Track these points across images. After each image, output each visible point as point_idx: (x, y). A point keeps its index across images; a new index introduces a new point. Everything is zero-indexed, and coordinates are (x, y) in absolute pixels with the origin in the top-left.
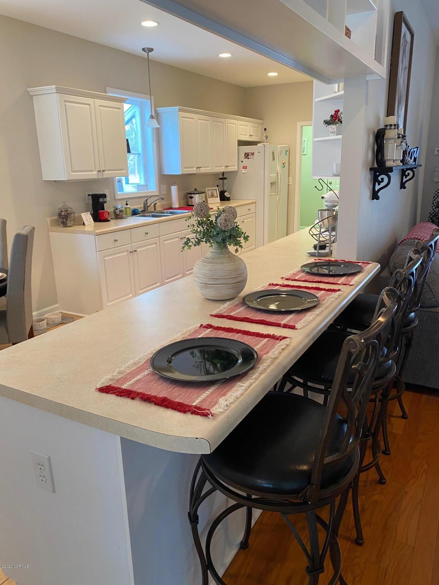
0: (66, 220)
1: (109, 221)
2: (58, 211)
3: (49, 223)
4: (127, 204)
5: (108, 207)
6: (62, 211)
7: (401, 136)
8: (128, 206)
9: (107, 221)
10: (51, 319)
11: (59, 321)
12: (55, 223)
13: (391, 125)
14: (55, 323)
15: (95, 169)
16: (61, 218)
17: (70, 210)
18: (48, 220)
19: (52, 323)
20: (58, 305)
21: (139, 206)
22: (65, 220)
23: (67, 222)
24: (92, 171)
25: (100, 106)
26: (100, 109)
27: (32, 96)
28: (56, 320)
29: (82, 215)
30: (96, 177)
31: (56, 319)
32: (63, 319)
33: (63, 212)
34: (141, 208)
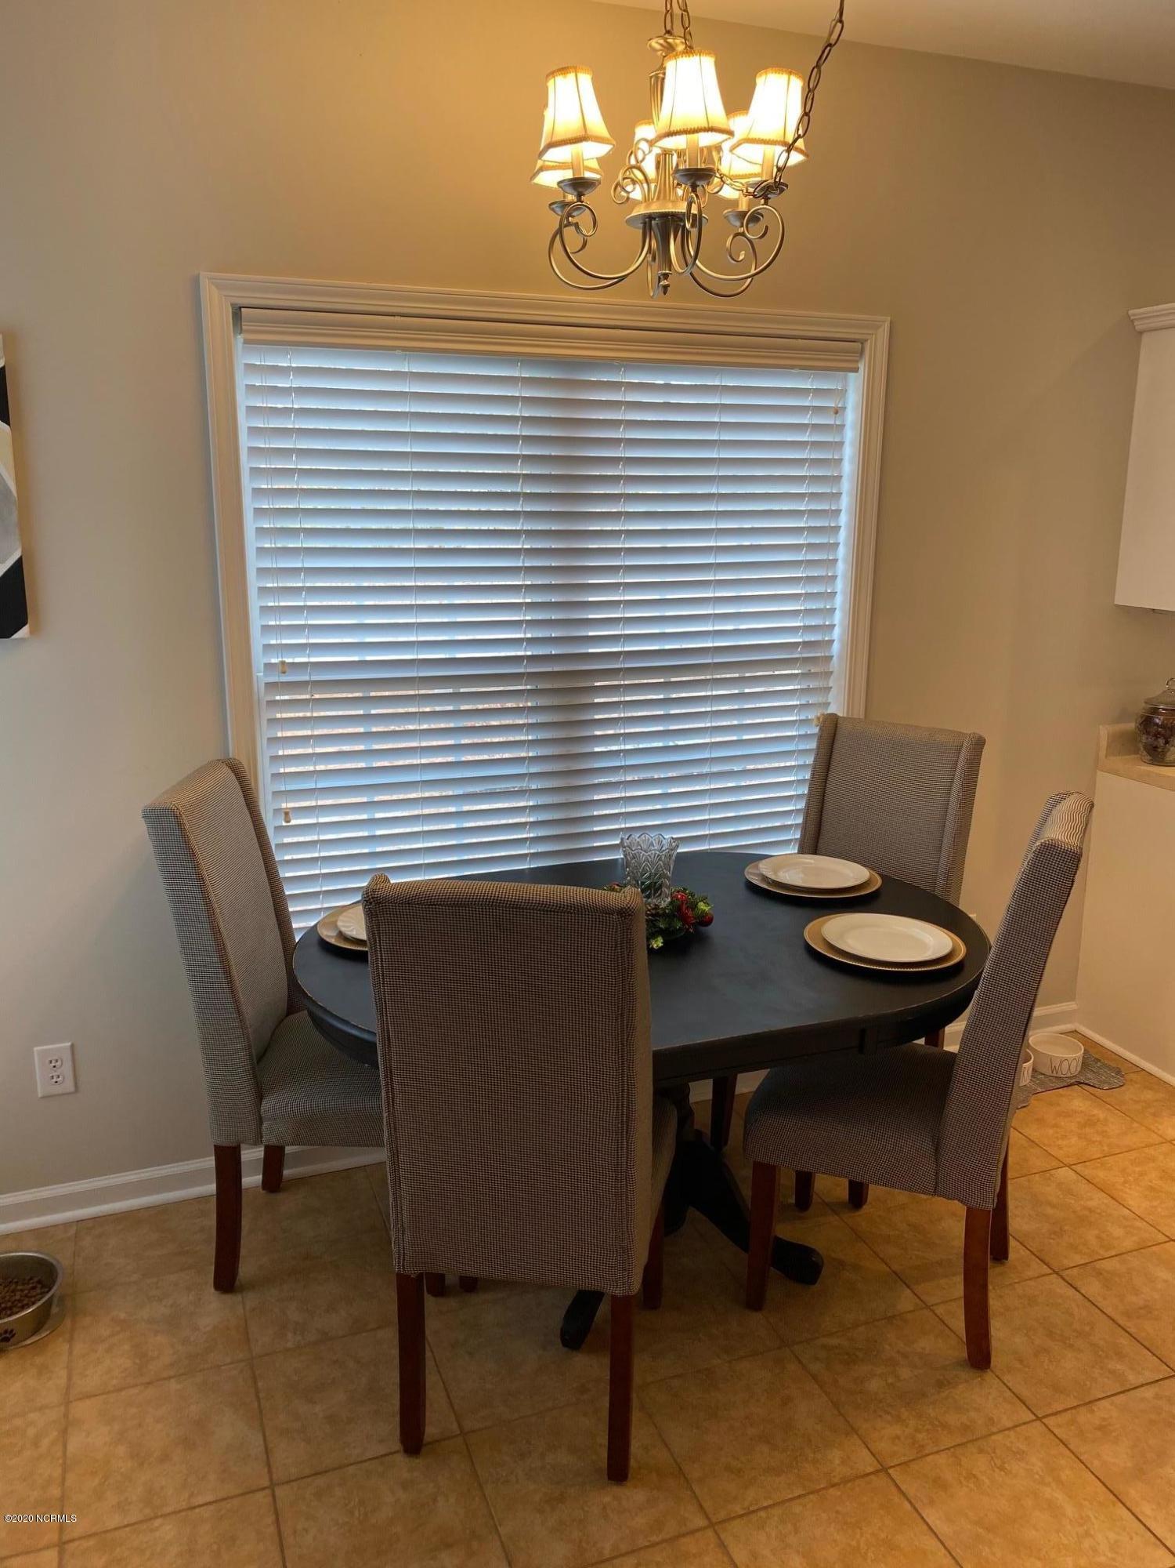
0: (1167, 742)
2: (1141, 708)
3: (1104, 743)
6: (1155, 711)
10: (1051, 1058)
11: (1073, 1070)
12: (1124, 744)
14: (1059, 1075)
16: (1148, 733)
18: (1104, 732)
19: (1049, 1073)
20: (1071, 1006)
22: (1161, 741)
23: (1169, 750)
27: (1141, 333)
28: (1065, 1065)
31: (1066, 1063)
32: (1085, 1065)
33: (1162, 714)
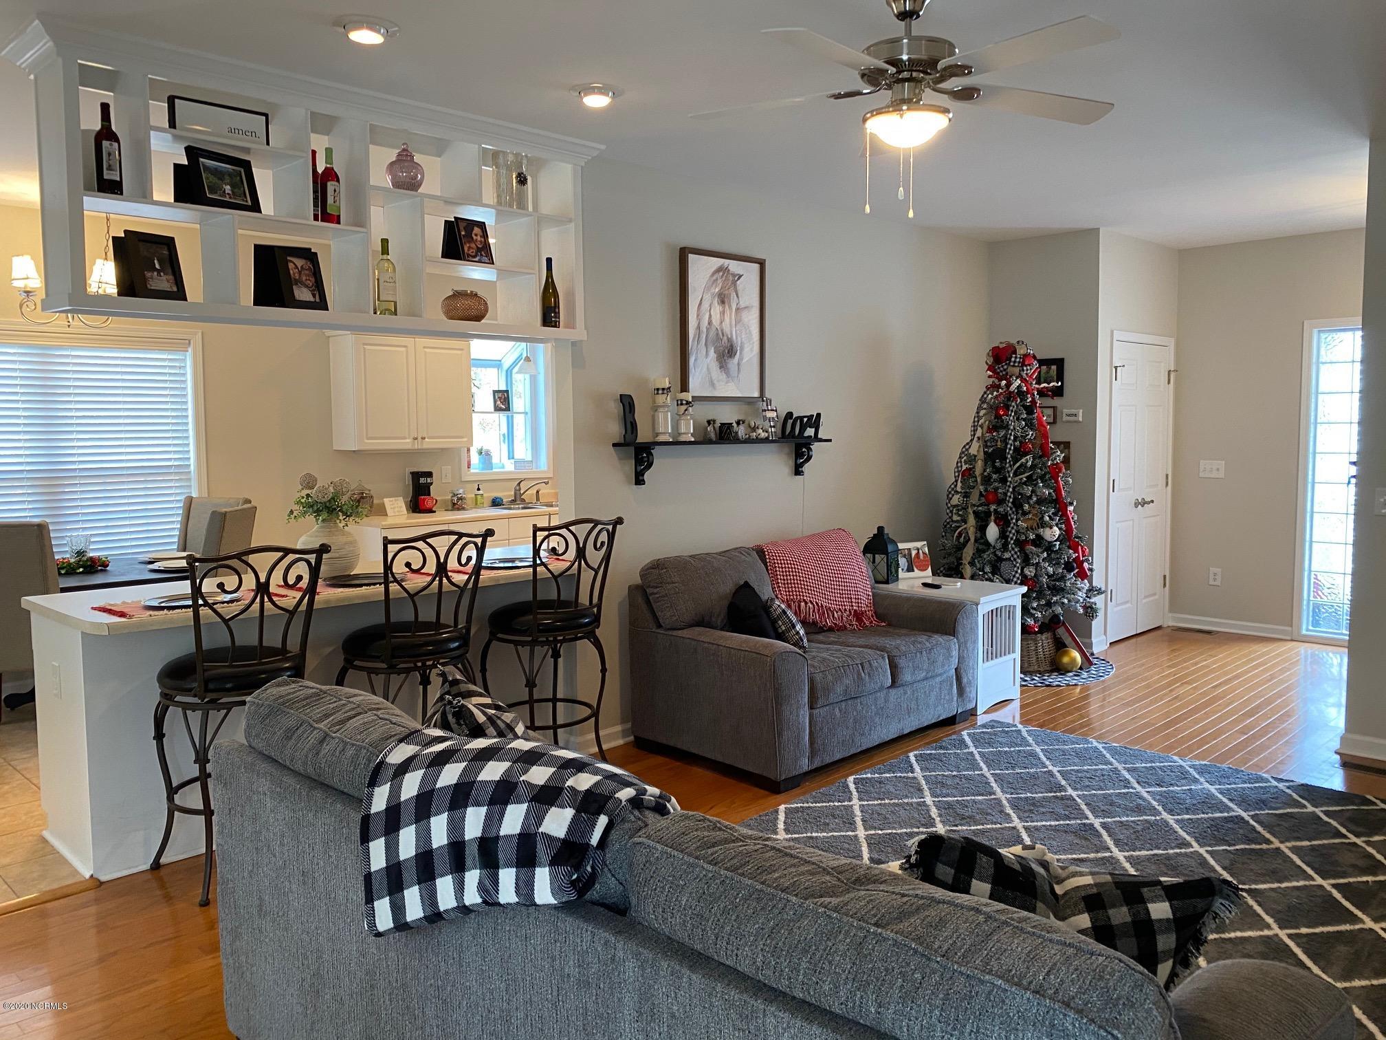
1: (435, 512)
4: (479, 489)
5: (438, 491)
7: (684, 402)
8: (481, 492)
9: (431, 511)
13: (663, 389)
15: (409, 435)
17: (367, 492)
21: (507, 494)
24: (404, 438)
25: (424, 347)
26: (425, 352)
29: (386, 500)
30: (409, 447)
34: (509, 496)
